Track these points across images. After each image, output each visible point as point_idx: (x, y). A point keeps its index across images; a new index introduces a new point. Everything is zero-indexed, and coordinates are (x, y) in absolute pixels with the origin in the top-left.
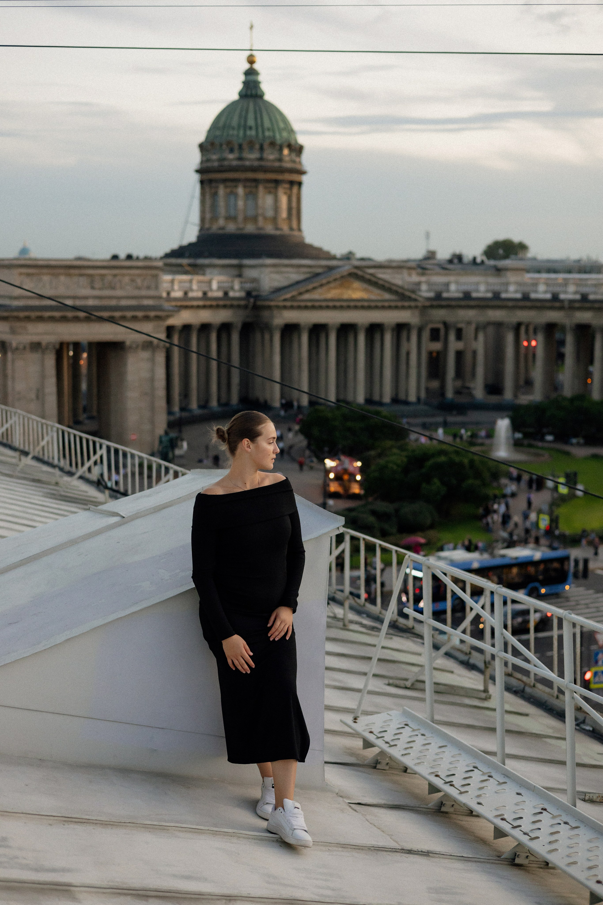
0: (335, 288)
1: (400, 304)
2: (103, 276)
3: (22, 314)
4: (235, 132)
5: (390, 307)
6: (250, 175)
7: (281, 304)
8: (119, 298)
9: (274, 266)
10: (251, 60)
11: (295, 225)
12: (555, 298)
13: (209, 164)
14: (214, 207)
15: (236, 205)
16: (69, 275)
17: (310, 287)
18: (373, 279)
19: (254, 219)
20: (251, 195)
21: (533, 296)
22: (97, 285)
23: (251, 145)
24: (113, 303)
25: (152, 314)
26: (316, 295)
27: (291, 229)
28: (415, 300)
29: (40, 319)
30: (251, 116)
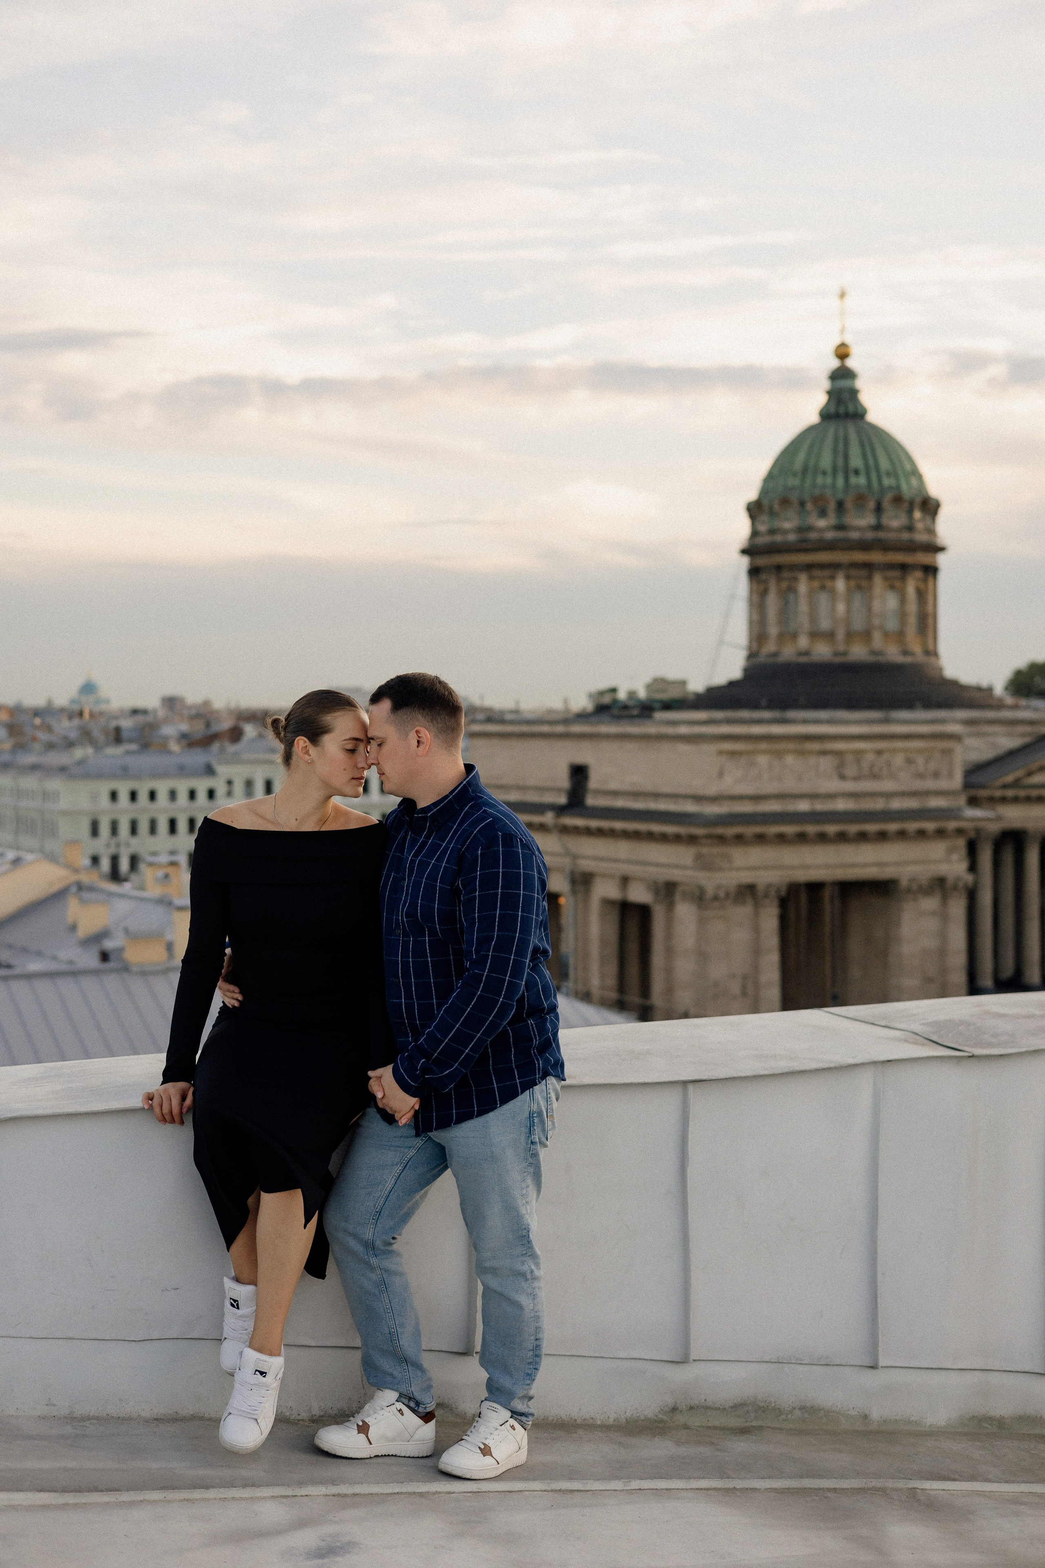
4: (829, 481)
6: (859, 557)
7: (998, 793)
10: (842, 353)
11: (930, 646)
13: (778, 538)
15: (831, 611)
19: (866, 635)
20: (860, 591)
23: (861, 501)
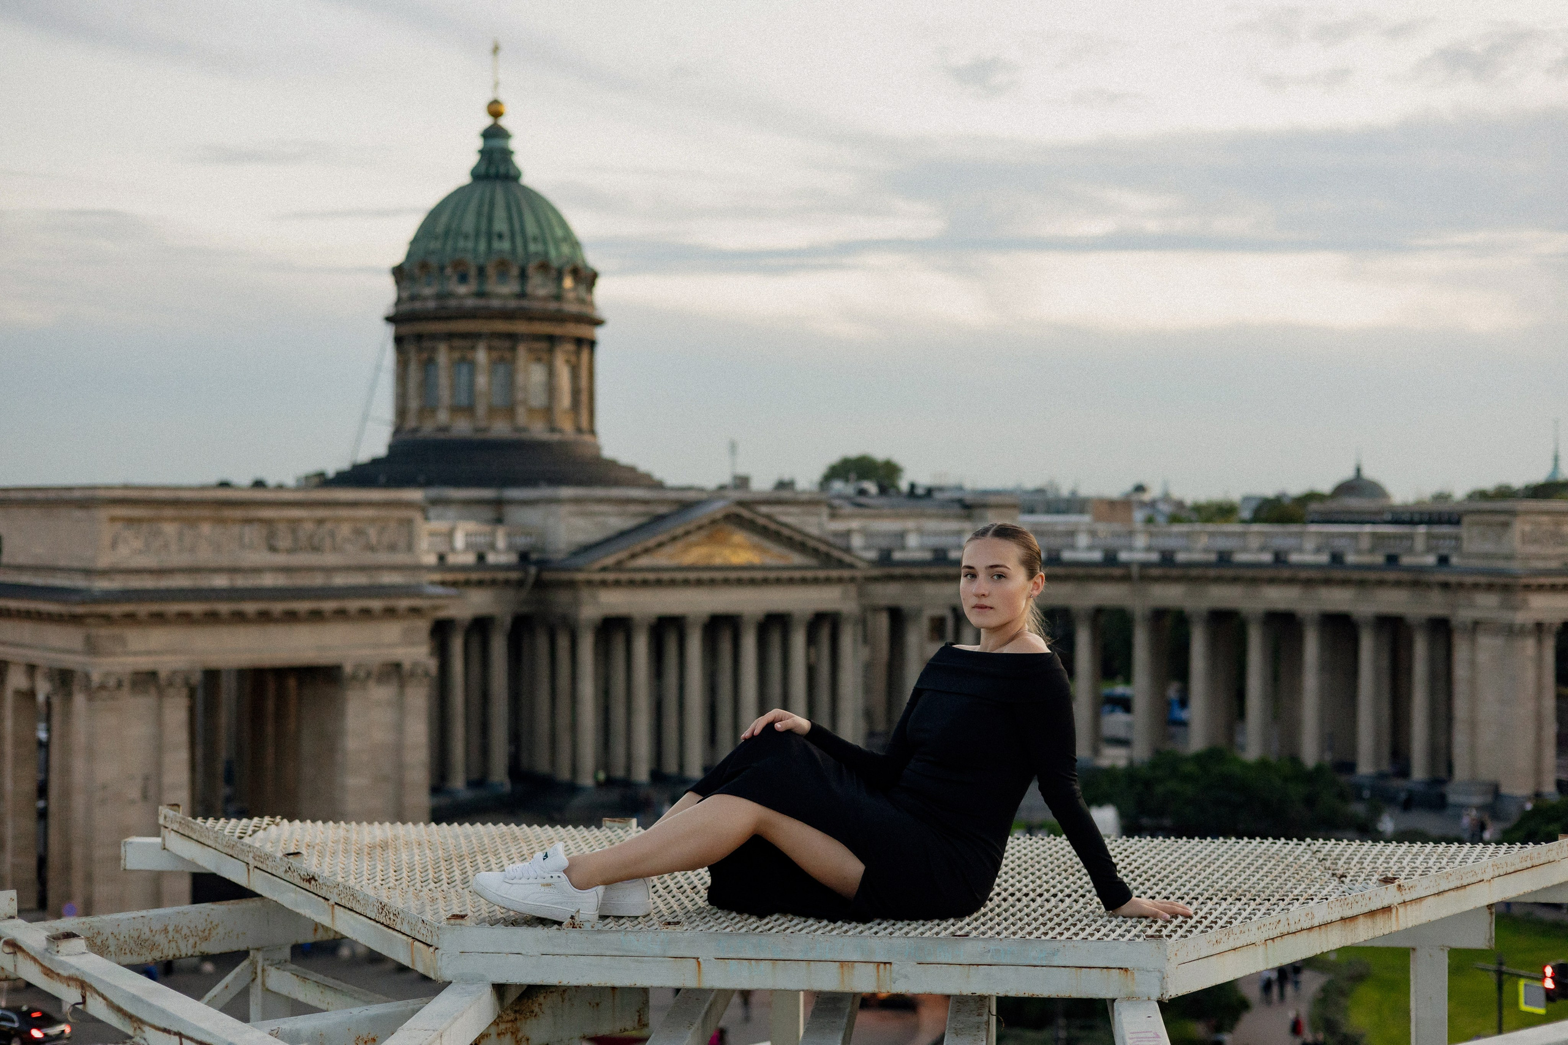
0: (698, 544)
1: (822, 574)
2: (294, 523)
3: (117, 610)
4: (470, 245)
5: (804, 581)
6: (501, 326)
7: (596, 577)
8: (329, 570)
9: (577, 501)
10: (495, 111)
11: (584, 423)
12: (1110, 559)
13: (418, 305)
14: (427, 385)
15: (472, 384)
16: (222, 521)
17: (651, 542)
18: (773, 526)
19: (510, 411)
20: (505, 362)
21: (1067, 555)
22: (284, 542)
23: (503, 268)
24: (318, 580)
25: (404, 603)
26: (661, 559)
27: (579, 430)
28: (851, 566)
29: (159, 619)
30: (500, 213)
